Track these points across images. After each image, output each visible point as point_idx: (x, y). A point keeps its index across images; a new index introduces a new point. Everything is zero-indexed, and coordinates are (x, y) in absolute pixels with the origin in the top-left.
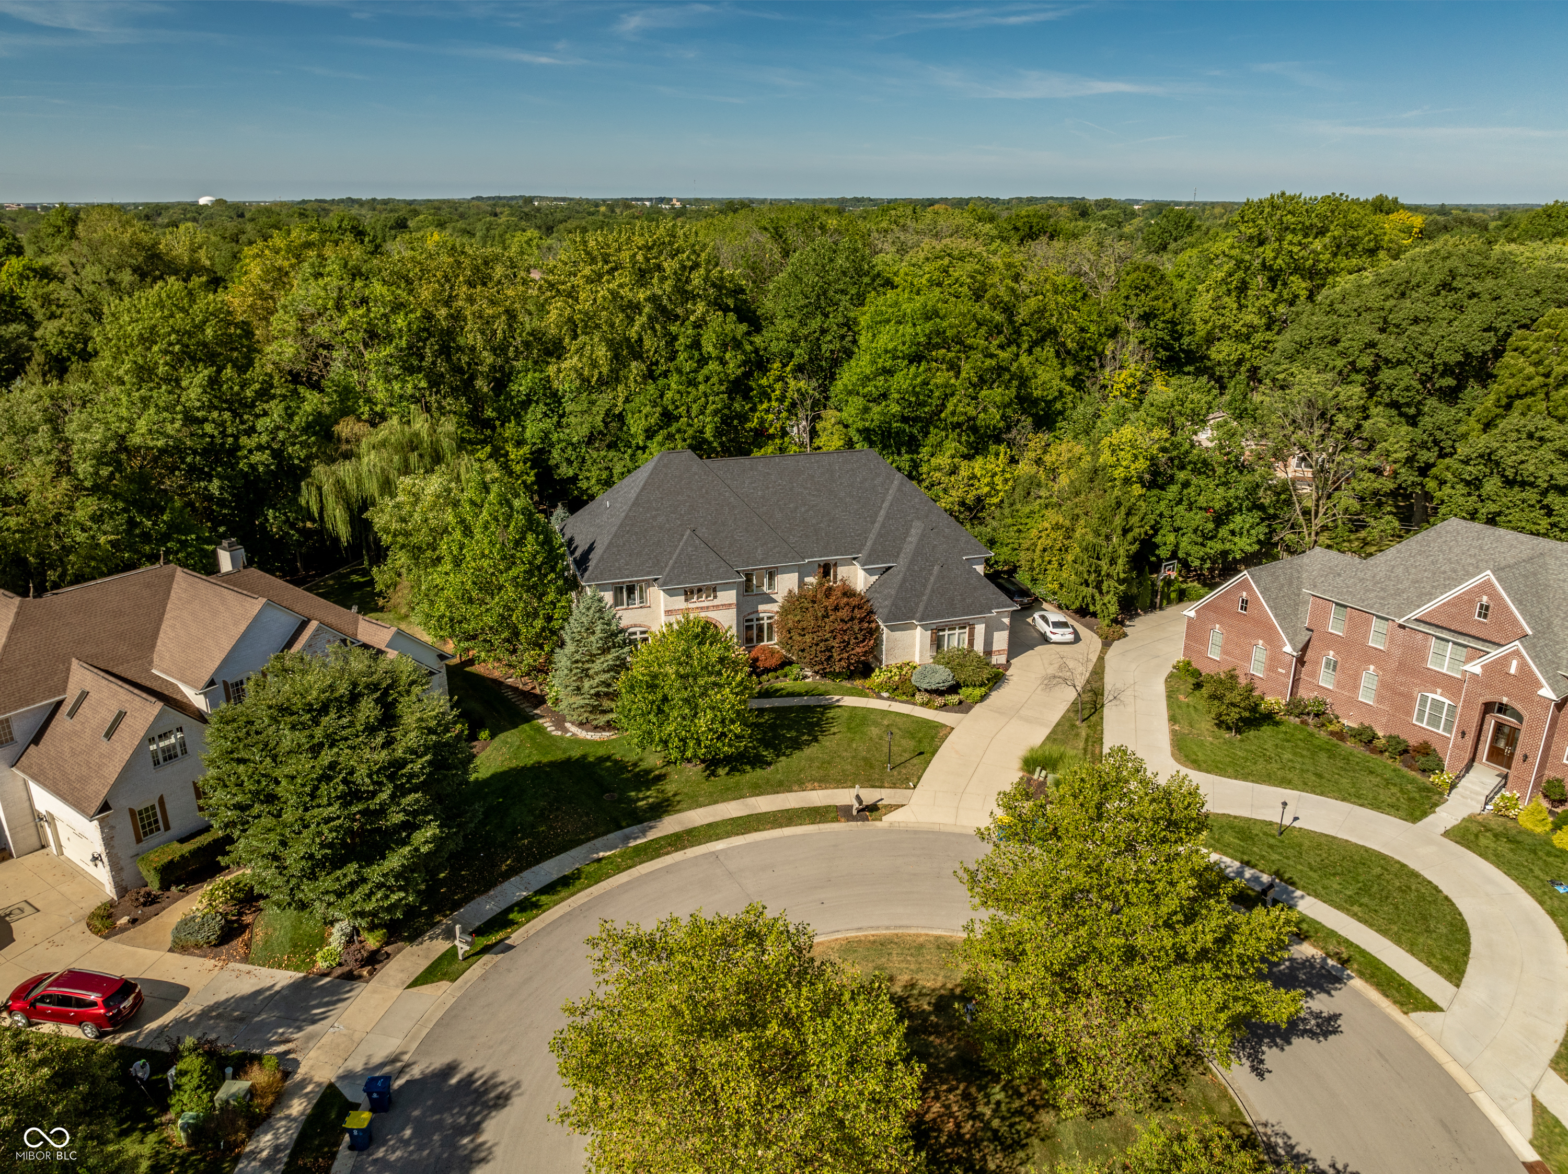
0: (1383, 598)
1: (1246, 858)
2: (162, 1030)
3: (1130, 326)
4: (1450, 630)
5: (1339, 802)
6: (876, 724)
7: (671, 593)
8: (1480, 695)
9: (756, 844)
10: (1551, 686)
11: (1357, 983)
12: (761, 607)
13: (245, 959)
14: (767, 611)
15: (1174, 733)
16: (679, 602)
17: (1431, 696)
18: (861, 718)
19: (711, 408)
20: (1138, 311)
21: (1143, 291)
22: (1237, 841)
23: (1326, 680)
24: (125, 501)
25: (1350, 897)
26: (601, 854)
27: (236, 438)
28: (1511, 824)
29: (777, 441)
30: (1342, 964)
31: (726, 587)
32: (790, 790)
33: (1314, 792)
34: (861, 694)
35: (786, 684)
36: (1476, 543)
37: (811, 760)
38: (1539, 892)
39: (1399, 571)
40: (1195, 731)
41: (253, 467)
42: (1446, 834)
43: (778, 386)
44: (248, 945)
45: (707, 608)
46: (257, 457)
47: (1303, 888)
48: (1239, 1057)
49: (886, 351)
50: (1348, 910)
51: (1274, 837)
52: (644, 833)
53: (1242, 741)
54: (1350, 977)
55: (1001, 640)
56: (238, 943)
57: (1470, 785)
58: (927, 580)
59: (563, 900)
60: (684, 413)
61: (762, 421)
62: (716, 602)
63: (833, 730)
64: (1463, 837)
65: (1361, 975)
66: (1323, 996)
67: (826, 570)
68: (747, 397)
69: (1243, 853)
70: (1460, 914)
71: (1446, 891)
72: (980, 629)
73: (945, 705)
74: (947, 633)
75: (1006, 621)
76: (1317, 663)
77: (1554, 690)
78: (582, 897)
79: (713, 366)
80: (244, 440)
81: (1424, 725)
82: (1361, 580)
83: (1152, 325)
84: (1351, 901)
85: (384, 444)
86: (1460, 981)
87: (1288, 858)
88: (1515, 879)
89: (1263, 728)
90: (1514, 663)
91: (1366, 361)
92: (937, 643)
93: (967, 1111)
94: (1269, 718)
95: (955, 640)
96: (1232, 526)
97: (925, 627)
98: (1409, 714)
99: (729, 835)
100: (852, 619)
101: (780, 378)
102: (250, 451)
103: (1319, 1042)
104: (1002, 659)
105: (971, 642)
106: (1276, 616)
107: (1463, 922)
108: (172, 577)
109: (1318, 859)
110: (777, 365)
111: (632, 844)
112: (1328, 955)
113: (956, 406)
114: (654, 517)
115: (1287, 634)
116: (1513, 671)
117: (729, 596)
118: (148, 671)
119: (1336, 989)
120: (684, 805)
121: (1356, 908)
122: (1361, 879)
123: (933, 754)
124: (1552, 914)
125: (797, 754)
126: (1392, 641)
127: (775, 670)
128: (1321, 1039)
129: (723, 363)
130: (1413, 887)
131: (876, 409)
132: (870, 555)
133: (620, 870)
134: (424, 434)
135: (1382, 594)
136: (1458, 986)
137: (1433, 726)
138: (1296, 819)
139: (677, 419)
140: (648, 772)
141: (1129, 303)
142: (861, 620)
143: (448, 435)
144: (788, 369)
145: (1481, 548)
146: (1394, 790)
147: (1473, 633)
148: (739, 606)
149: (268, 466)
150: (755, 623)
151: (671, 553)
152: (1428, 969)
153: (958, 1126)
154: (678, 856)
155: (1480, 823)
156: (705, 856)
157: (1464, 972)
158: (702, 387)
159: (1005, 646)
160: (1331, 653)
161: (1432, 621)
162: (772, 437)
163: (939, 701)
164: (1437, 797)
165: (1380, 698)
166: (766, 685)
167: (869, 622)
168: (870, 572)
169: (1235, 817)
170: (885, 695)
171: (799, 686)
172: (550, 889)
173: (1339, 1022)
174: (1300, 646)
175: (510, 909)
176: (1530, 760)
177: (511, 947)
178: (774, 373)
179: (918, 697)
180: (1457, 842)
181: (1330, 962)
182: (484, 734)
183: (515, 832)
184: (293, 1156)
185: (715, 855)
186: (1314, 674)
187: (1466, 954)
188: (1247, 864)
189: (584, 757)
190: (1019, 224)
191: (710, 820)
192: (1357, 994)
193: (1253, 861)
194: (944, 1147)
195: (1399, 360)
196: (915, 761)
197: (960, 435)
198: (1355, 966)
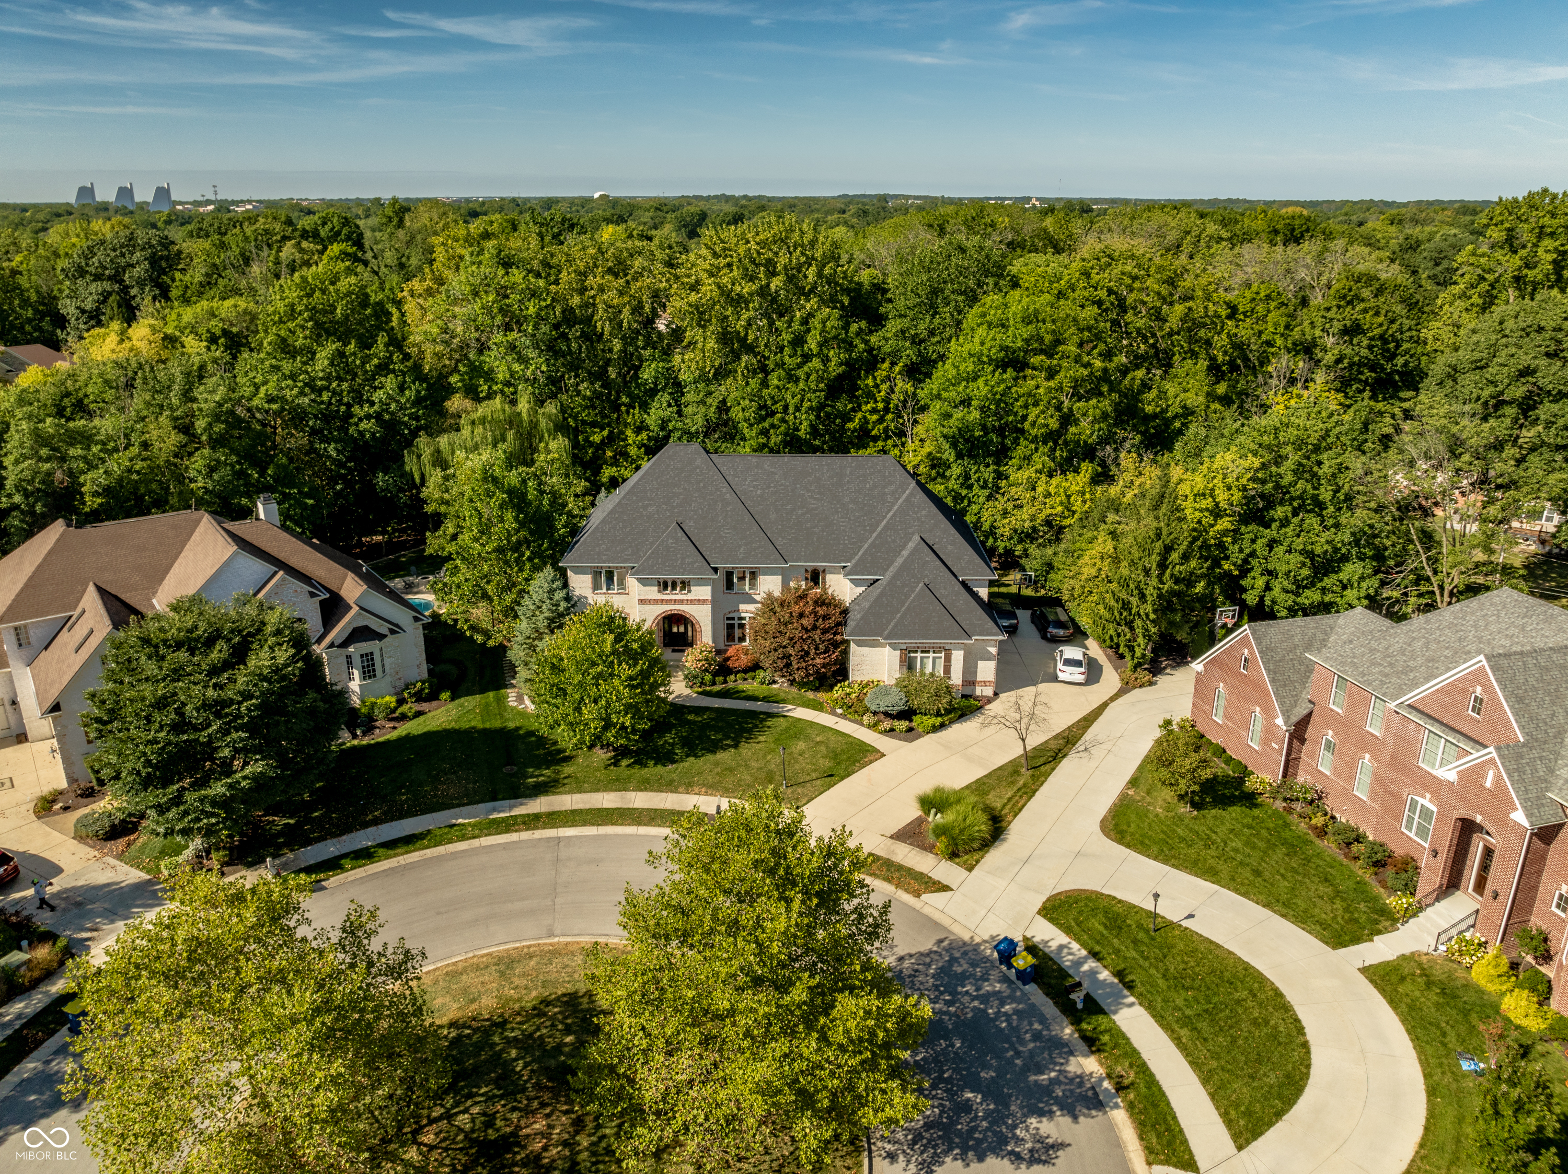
0: (1386, 675)
1: (1097, 948)
2: (17, 902)
3: (1330, 341)
4: (1441, 723)
5: (1259, 907)
6: (807, 738)
7: (644, 582)
8: (1455, 808)
9: (606, 836)
10: (1525, 809)
11: (1120, 1116)
12: (742, 607)
13: (120, 857)
14: (747, 610)
15: (1123, 797)
16: (652, 592)
17: (1421, 801)
18: (801, 729)
19: (806, 404)
20: (1337, 326)
21: (1350, 303)
22: (1101, 928)
23: (1325, 764)
24: (238, 455)
25: (1188, 1017)
26: (460, 821)
27: (349, 406)
28: (1460, 973)
29: (880, 443)
30: (1117, 1090)
31: (701, 582)
32: (675, 791)
33: (1236, 891)
34: (818, 706)
35: (751, 686)
36: (1520, 622)
37: (717, 764)
38: (1433, 1061)
39: (1418, 645)
40: (1148, 799)
41: (361, 434)
42: (1364, 970)
43: (884, 387)
44: (129, 845)
45: (681, 602)
46: (363, 425)
47: (1140, 996)
48: (909, 1161)
49: (971, 355)
50: (1173, 1031)
51: (1147, 931)
52: (511, 808)
53: (1195, 818)
54: (1117, 1106)
55: (987, 670)
56: (122, 842)
57: (1434, 917)
58: (907, 597)
59: (395, 855)
60: (780, 409)
61: (865, 421)
62: (690, 596)
63: (762, 739)
64: (1383, 978)
65: (1131, 1107)
66: (1066, 1121)
67: (815, 577)
68: (852, 397)
69: (1098, 942)
70: (1308, 1066)
71: (1309, 1037)
72: (958, 657)
73: (892, 730)
74: (919, 655)
75: (993, 650)
76: (1318, 743)
77: (1529, 815)
78: (414, 857)
79: (816, 363)
80: (356, 409)
81: (1412, 835)
82: (1372, 651)
83: (1355, 341)
84: (1187, 1022)
85: (483, 421)
86: (1248, 1142)
87: (1146, 958)
88: (1416, 1039)
89: (1231, 809)
90: (1491, 774)
91: (1519, 391)
92: (908, 664)
93: (566, 1136)
94: (1250, 799)
95: (930, 664)
96: (1343, 576)
97: (894, 647)
98: (1399, 818)
99: (585, 823)
100: (815, 628)
101: (888, 378)
102: (361, 420)
103: (1018, 1168)
104: (989, 691)
105: (947, 670)
106: (1273, 681)
107: (1307, 1076)
108: (199, 521)
109: (1181, 966)
110: (886, 365)
111: (495, 816)
112: (1109, 1076)
113: (1038, 417)
114: (645, 507)
115: (1282, 704)
116: (1488, 784)
117: (703, 592)
118: (150, 600)
119: (1085, 1115)
120: (567, 788)
121: (1184, 1033)
122: (1215, 999)
123: (842, 779)
124: (1432, 1092)
125: (710, 757)
126: (1387, 728)
127: (745, 671)
128: (1023, 1166)
129: (826, 360)
130: (1272, 1023)
131: (958, 414)
132: (855, 566)
133: (463, 838)
134: (525, 416)
135: (1387, 670)
136: (1240, 1148)
137: (1421, 838)
138: (1191, 916)
139: (773, 414)
140: (560, 751)
141: (1329, 315)
142: (825, 631)
143: (549, 417)
144: (897, 369)
145: (1523, 628)
146: (1338, 904)
147: (1465, 730)
148: (715, 603)
149: (373, 434)
150: (736, 622)
151: (652, 544)
152: (1219, 1120)
153: (545, 1148)
154: (525, 835)
155: (1420, 965)
156: (549, 839)
157: (1261, 1134)
158: (801, 385)
159: (991, 677)
160: (1330, 732)
161: (1425, 710)
162: (875, 439)
163: (887, 724)
164: (1387, 924)
165: (1373, 795)
166: (731, 685)
167: (835, 634)
168: (856, 582)
169: (1120, 901)
170: (839, 711)
171: (762, 690)
172: (392, 845)
173: (1060, 1153)
174: (1295, 719)
175: (345, 856)
176: (1501, 898)
177: (324, 888)
178: (880, 374)
179: (866, 719)
180: (1371, 981)
181: (1106, 1084)
182: (445, 695)
183: (401, 788)
184: (24, 1026)
185: (559, 839)
186: (1313, 755)
187: (1279, 1115)
188: (1095, 955)
189: (518, 729)
190: (1279, 227)
191: (580, 806)
192: (1111, 1127)
193: (1104, 953)
194: (515, 1164)
195: (1560, 392)
196: (819, 782)
197: (1053, 450)
198: (1132, 1096)
